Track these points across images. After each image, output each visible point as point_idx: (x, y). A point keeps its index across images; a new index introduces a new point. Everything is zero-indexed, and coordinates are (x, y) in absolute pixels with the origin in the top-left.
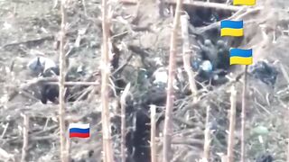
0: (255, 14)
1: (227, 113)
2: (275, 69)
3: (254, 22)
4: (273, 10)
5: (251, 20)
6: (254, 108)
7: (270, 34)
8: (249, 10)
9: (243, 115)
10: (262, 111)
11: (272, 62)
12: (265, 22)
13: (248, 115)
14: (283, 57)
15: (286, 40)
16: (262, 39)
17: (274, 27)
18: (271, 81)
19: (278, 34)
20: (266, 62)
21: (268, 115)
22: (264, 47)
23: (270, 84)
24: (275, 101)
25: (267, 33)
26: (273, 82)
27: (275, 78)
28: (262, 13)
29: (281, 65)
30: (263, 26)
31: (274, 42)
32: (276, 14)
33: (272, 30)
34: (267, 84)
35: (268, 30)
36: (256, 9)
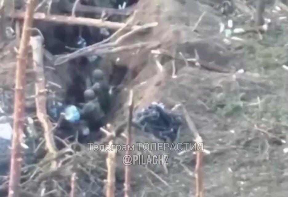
0: (144, 34)
1: (102, 185)
2: (175, 117)
3: (143, 47)
4: (172, 28)
5: (139, 44)
6: (144, 177)
7: (166, 64)
8: (136, 28)
9: (126, 186)
10: (156, 181)
11: (171, 106)
12: (159, 47)
13: (135, 188)
14: (187, 98)
15: (191, 73)
16: (155, 72)
17: (173, 55)
18: (170, 135)
19: (181, 64)
20: (162, 106)
21: (165, 188)
22: (158, 84)
23: (168, 140)
24: (175, 165)
25: (162, 63)
26: (173, 137)
27: (175, 131)
28: (155, 32)
29: (185, 111)
30: (157, 52)
31: (174, 77)
32: (177, 33)
33: (170, 58)
35: (164, 59)
36: (146, 26)
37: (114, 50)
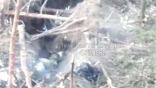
0: (79, 24)
3: (79, 30)
4: (95, 20)
5: (77, 29)
7: (92, 39)
8: (75, 20)
11: (94, 63)
12: (88, 30)
14: (103, 59)
17: (96, 35)
20: (89, 63)
23: (93, 81)
25: (90, 39)
26: (95, 79)
27: (97, 76)
28: (85, 23)
29: (102, 65)
30: (87, 33)
32: (98, 23)
33: (94, 36)
34: (91, 81)
35: (91, 37)
36: (81, 19)
37: (64, 32)
